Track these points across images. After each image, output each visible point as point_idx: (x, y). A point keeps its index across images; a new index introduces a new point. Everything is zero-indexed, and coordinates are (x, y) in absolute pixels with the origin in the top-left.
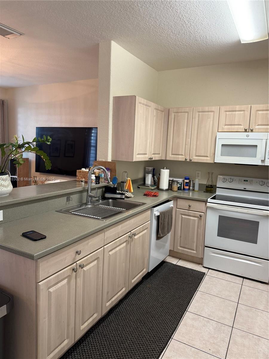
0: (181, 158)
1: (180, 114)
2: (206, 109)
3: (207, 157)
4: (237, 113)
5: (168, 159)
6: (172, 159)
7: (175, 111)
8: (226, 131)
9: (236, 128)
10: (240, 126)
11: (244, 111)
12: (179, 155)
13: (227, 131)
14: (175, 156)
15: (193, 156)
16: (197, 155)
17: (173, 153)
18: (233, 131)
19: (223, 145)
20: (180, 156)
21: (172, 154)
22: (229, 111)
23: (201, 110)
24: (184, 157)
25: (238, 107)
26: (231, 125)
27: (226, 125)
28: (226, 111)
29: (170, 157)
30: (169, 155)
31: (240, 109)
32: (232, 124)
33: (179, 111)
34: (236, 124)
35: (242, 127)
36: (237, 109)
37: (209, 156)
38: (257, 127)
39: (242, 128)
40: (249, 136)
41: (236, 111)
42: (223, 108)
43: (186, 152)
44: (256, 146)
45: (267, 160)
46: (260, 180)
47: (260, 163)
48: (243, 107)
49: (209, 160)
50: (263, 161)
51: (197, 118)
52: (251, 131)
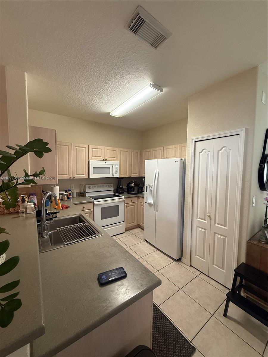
0: (66, 177)
1: (62, 146)
2: (81, 145)
4: (98, 150)
9: (98, 158)
10: (100, 157)
11: (101, 149)
13: (94, 160)
15: (75, 176)
16: (77, 174)
18: (97, 160)
19: (94, 168)
22: (94, 149)
23: (77, 146)
24: (68, 176)
25: (98, 147)
27: (93, 156)
28: (92, 148)
32: (97, 156)
34: (98, 156)
38: (108, 158)
39: (101, 158)
40: (106, 163)
41: (97, 149)
42: (91, 147)
43: (70, 172)
44: (110, 168)
45: (114, 175)
46: (107, 184)
47: (112, 177)
48: (101, 147)
49: (85, 176)
50: (113, 175)
51: (75, 151)
52: (106, 160)
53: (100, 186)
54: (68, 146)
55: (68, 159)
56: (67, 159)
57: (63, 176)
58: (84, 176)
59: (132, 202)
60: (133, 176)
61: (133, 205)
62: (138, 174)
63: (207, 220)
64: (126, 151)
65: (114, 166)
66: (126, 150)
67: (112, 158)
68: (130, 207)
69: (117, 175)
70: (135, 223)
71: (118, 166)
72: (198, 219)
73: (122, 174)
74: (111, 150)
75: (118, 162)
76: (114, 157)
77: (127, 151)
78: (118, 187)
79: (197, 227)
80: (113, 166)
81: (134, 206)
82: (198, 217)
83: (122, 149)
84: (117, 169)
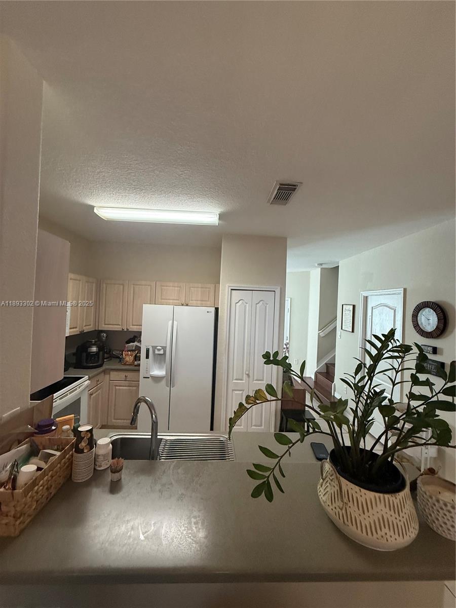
63: (245, 379)
64: (78, 279)
68: (94, 395)
72: (234, 381)
77: (80, 281)
79: (233, 390)
82: (234, 379)
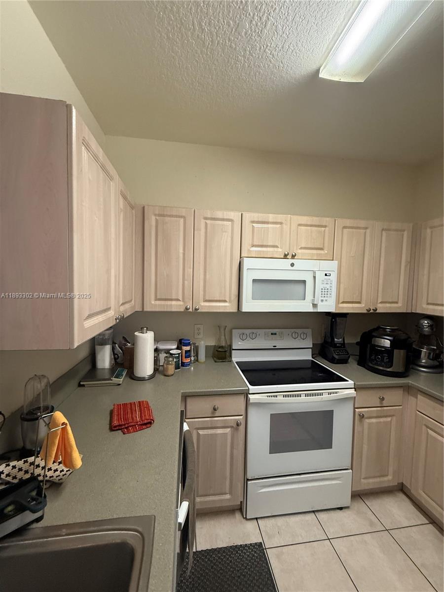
0: (176, 306)
1: (167, 219)
2: (219, 214)
3: (225, 301)
4: (270, 226)
5: (148, 308)
6: (157, 310)
7: (157, 212)
8: (254, 256)
9: (270, 251)
10: (276, 249)
11: (281, 223)
12: (171, 300)
13: (257, 256)
14: (163, 303)
15: (199, 302)
16: (207, 299)
17: (158, 297)
18: (266, 256)
19: (254, 281)
20: (174, 303)
21: (156, 299)
22: (258, 222)
23: (209, 216)
24: (181, 303)
25: (271, 217)
26: (262, 246)
27: (253, 246)
28: (253, 222)
29: (153, 305)
30: (150, 301)
31: (275, 221)
32: (265, 244)
33: (165, 213)
34: (269, 244)
35: (280, 250)
36: (270, 220)
37: (228, 301)
38: (300, 251)
39: (280, 252)
40: (292, 265)
41: (267, 223)
42: (248, 216)
43: (188, 293)
44: (304, 282)
45: (320, 304)
46: (293, 330)
47: (311, 309)
48: (280, 218)
49: (229, 307)
50: (315, 306)
51: (203, 230)
52: (293, 257)
53: (272, 334)
54: (184, 217)
55: (184, 254)
56: (181, 255)
57: (169, 303)
58: (225, 306)
59: (381, 403)
60: (382, 308)
61: (386, 417)
62: (400, 305)
64: (363, 226)
65: (320, 276)
66: (362, 223)
67: (315, 252)
68: (374, 420)
69: (328, 306)
70: (390, 477)
71: (334, 277)
73: (343, 302)
74: (311, 226)
75: (334, 264)
76: (322, 247)
77: (366, 228)
78: (325, 342)
80: (315, 277)
81: (389, 419)
83: (348, 222)
84: (328, 286)
